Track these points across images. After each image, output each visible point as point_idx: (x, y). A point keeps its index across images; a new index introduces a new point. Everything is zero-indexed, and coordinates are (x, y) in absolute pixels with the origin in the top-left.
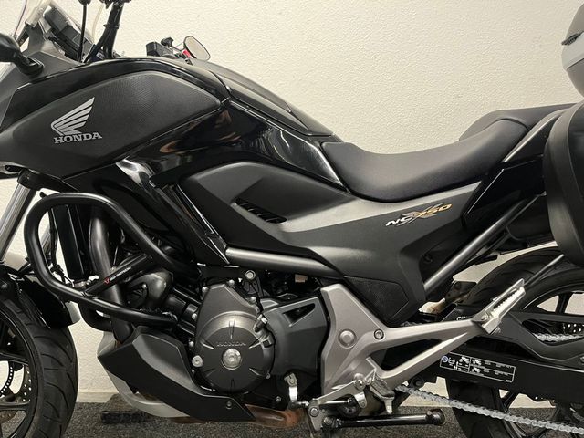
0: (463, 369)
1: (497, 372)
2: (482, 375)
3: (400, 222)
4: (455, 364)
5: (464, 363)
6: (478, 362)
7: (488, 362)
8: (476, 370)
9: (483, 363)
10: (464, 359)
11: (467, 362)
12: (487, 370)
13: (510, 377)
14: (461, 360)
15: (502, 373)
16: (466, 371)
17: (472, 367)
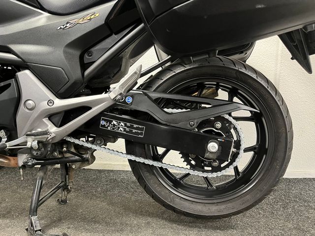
0: (113, 129)
1: (134, 131)
2: (125, 133)
3: (66, 27)
4: (109, 126)
5: (114, 125)
6: (123, 124)
7: (128, 124)
8: (122, 129)
9: (126, 125)
10: (114, 122)
11: (116, 124)
12: (128, 129)
13: (141, 134)
14: (112, 123)
15: (137, 131)
16: (115, 130)
17: (119, 128)
